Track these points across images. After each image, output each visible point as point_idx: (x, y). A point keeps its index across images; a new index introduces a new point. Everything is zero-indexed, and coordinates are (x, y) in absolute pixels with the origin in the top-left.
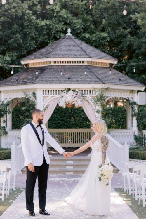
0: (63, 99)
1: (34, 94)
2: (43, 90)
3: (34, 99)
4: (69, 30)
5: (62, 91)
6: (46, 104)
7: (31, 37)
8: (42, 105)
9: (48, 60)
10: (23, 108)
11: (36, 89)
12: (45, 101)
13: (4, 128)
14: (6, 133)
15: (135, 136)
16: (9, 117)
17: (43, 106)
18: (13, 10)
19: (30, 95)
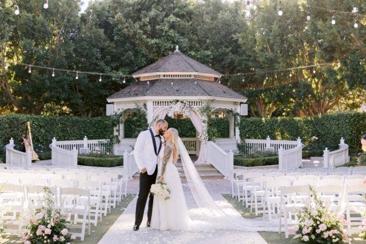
0: (172, 109)
1: (145, 105)
2: (153, 102)
3: (145, 109)
4: (177, 47)
5: (170, 102)
6: (156, 115)
7: (142, 54)
8: (152, 115)
9: (158, 73)
10: (135, 118)
11: (147, 100)
12: (155, 112)
13: (117, 136)
14: (119, 142)
15: (238, 144)
16: (122, 126)
17: (153, 117)
18: (126, 30)
19: (141, 105)
